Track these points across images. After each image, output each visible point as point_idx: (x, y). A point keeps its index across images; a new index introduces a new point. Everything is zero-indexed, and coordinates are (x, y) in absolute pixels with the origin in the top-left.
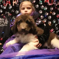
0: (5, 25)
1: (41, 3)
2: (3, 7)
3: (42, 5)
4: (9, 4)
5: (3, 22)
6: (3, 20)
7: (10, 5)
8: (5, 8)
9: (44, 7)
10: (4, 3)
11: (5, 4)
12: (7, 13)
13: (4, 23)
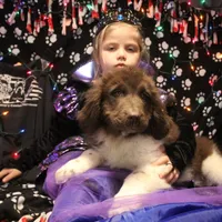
0: (28, 102)
1: (161, 35)
2: (23, 35)
3: (161, 40)
4: (47, 27)
5: (23, 92)
6: (21, 85)
7: (51, 30)
8: (31, 40)
9: (169, 49)
10: (29, 22)
11: (33, 27)
12: (37, 57)
13: (23, 96)
